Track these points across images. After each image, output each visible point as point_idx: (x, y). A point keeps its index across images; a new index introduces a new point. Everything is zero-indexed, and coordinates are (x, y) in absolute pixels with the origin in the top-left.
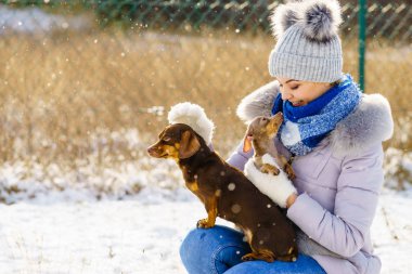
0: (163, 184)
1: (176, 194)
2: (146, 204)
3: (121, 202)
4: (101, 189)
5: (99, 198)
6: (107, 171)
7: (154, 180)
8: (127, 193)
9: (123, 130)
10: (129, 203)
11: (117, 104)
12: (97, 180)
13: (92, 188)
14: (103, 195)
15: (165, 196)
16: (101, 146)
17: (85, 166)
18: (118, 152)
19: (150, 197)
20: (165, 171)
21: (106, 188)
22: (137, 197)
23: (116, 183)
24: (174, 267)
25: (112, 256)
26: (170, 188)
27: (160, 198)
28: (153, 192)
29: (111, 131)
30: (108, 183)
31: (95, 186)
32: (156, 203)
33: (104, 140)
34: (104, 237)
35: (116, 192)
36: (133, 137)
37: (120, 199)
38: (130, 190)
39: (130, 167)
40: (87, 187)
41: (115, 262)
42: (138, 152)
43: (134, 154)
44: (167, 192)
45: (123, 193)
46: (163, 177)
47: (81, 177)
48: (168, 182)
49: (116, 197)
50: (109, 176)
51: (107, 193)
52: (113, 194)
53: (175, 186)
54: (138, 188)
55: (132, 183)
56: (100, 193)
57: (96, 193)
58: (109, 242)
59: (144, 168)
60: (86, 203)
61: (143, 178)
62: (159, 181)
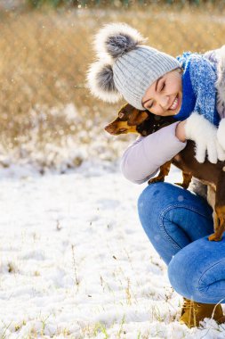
0: (103, 156)
1: (116, 165)
2: (88, 176)
3: (64, 176)
4: (44, 164)
5: (42, 172)
6: (49, 146)
7: (94, 153)
8: (69, 166)
9: (61, 106)
10: (71, 176)
11: (53, 80)
12: (39, 156)
13: (36, 164)
14: (46, 169)
15: (105, 168)
16: (41, 122)
17: (26, 142)
18: (57, 127)
19: (92, 170)
20: (104, 144)
21: (48, 163)
22: (79, 170)
23: (58, 157)
24: (121, 238)
25: (59, 229)
26: (109, 160)
27: (100, 170)
28: (93, 165)
29: (50, 107)
30: (50, 157)
31: (37, 161)
32: (97, 175)
33: (44, 116)
34: (51, 210)
35: (58, 166)
36: (71, 112)
37: (63, 173)
38: (71, 163)
39: (70, 140)
40: (30, 163)
41: (63, 235)
42: (76, 126)
43: (73, 128)
44: (108, 164)
45: (65, 167)
46: (103, 150)
47: (24, 153)
48: (108, 154)
49: (58, 171)
50: (51, 151)
51: (49, 167)
52: (55, 168)
53: (114, 157)
54: (79, 161)
55: (73, 156)
56: (43, 168)
57: (39, 168)
58: (55, 216)
59: (83, 141)
60: (30, 179)
61: (83, 151)
62: (99, 153)
